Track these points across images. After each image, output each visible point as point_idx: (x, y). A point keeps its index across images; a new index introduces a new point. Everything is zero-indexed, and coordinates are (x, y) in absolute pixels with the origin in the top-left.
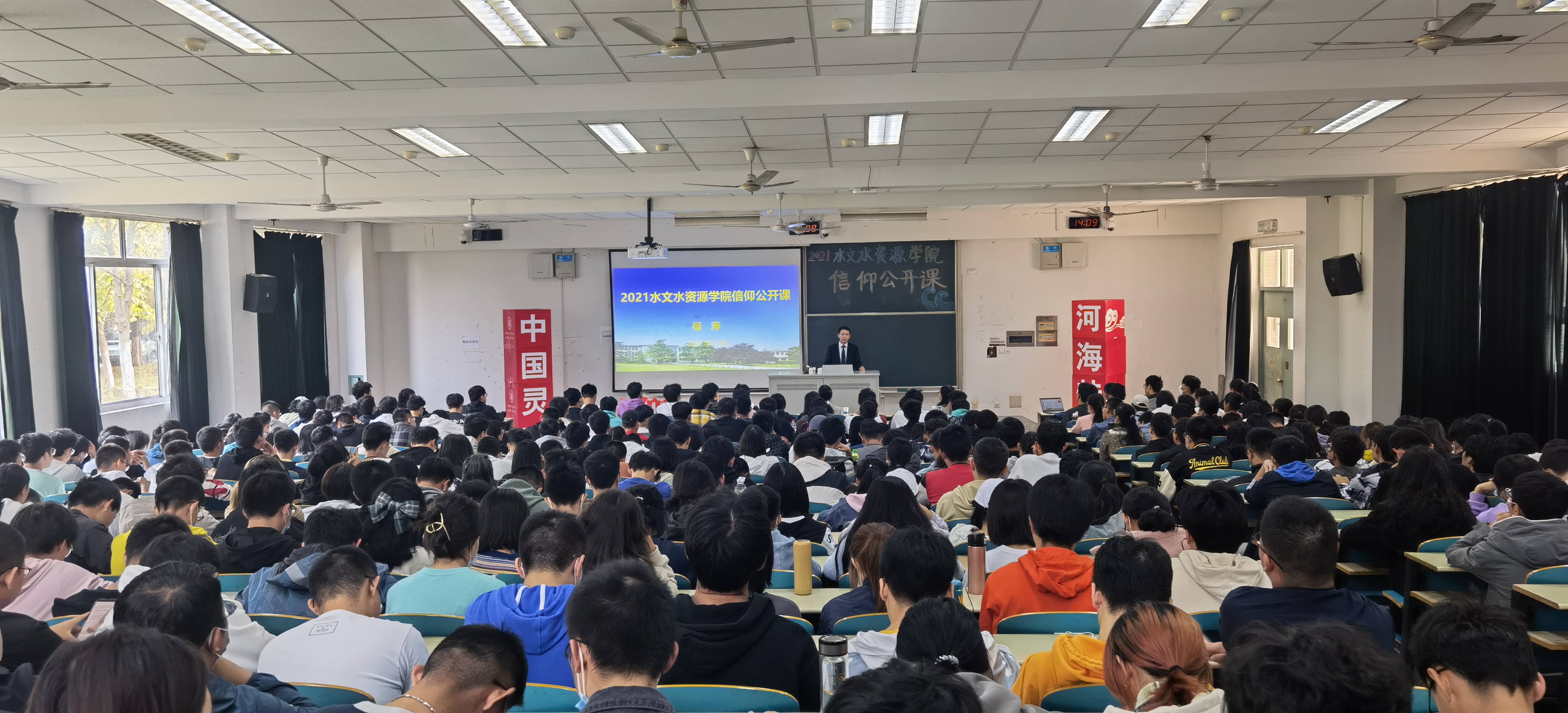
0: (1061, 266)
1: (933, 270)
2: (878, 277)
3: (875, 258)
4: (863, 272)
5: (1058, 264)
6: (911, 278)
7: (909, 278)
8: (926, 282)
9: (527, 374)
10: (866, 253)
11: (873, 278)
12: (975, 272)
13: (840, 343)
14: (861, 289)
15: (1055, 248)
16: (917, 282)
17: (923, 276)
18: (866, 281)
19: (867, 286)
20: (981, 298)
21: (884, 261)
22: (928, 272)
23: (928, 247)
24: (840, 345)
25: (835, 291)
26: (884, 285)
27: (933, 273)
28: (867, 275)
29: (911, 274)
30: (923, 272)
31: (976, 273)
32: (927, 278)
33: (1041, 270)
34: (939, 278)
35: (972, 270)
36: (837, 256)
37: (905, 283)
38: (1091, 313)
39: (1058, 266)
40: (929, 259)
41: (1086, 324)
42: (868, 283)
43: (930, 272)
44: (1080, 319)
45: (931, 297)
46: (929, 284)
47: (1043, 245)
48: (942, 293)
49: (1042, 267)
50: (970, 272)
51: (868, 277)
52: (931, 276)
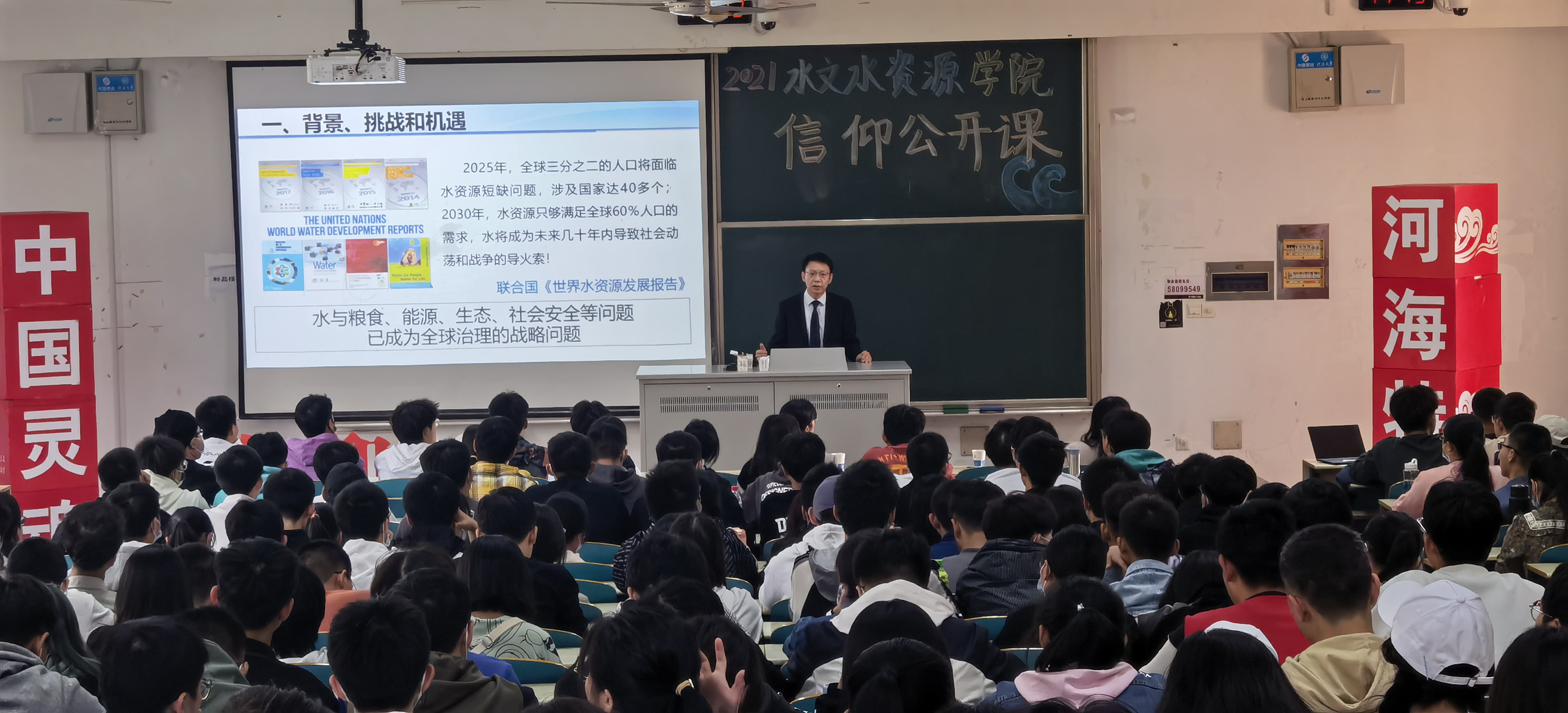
0: (1339, 100)
1: (1027, 113)
2: (897, 129)
3: (887, 83)
4: (857, 118)
5: (1332, 96)
6: (976, 131)
7: (970, 132)
8: (1013, 143)
9: (31, 376)
10: (866, 71)
11: (883, 132)
12: (1131, 116)
13: (806, 293)
14: (854, 159)
15: (1325, 57)
16: (991, 143)
17: (1005, 128)
18: (865, 141)
19: (867, 152)
20: (1146, 180)
21: (912, 92)
22: (1016, 116)
23: (1018, 55)
24: (808, 299)
25: (789, 166)
26: (911, 150)
27: (1028, 121)
28: (867, 125)
29: (975, 122)
30: (1005, 118)
31: (1134, 121)
32: (1013, 132)
33: (1290, 110)
34: (1043, 133)
35: (1123, 112)
36: (794, 80)
37: (962, 146)
38: (1419, 218)
39: (1332, 102)
40: (1020, 86)
41: (1406, 244)
42: (872, 145)
43: (1022, 118)
44: (1393, 232)
45: (1023, 179)
46: (1019, 147)
47: (1294, 51)
48: (1050, 169)
49: (1291, 106)
50: (1118, 117)
51: (870, 131)
52: (1023, 126)
